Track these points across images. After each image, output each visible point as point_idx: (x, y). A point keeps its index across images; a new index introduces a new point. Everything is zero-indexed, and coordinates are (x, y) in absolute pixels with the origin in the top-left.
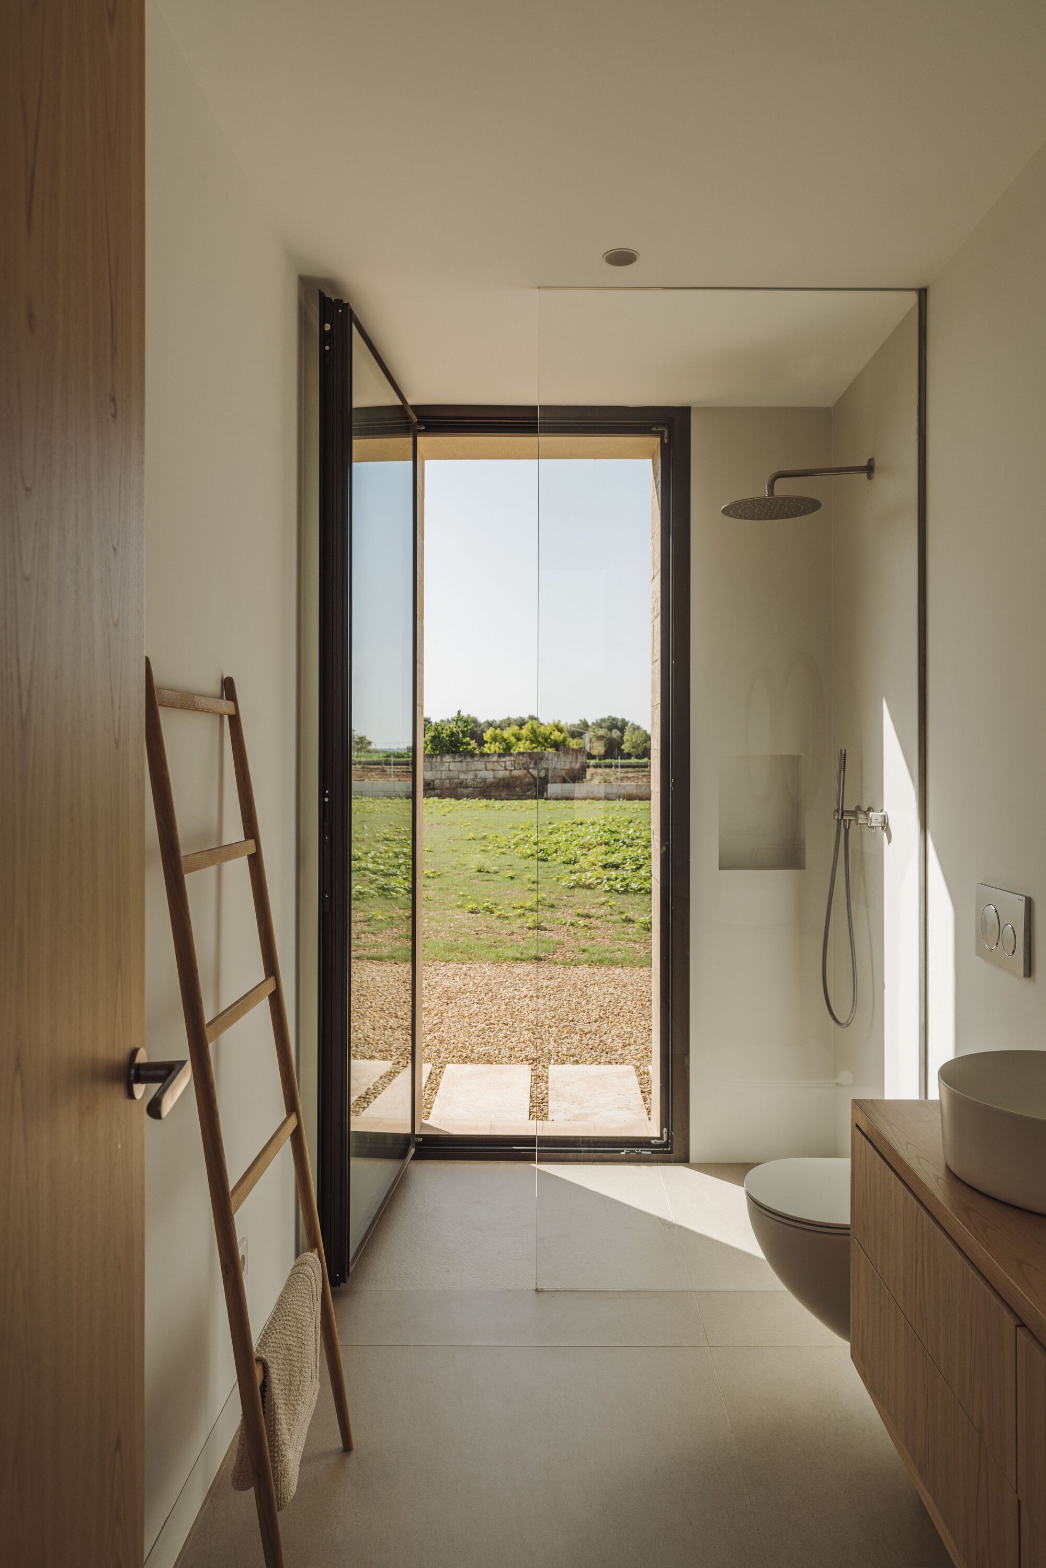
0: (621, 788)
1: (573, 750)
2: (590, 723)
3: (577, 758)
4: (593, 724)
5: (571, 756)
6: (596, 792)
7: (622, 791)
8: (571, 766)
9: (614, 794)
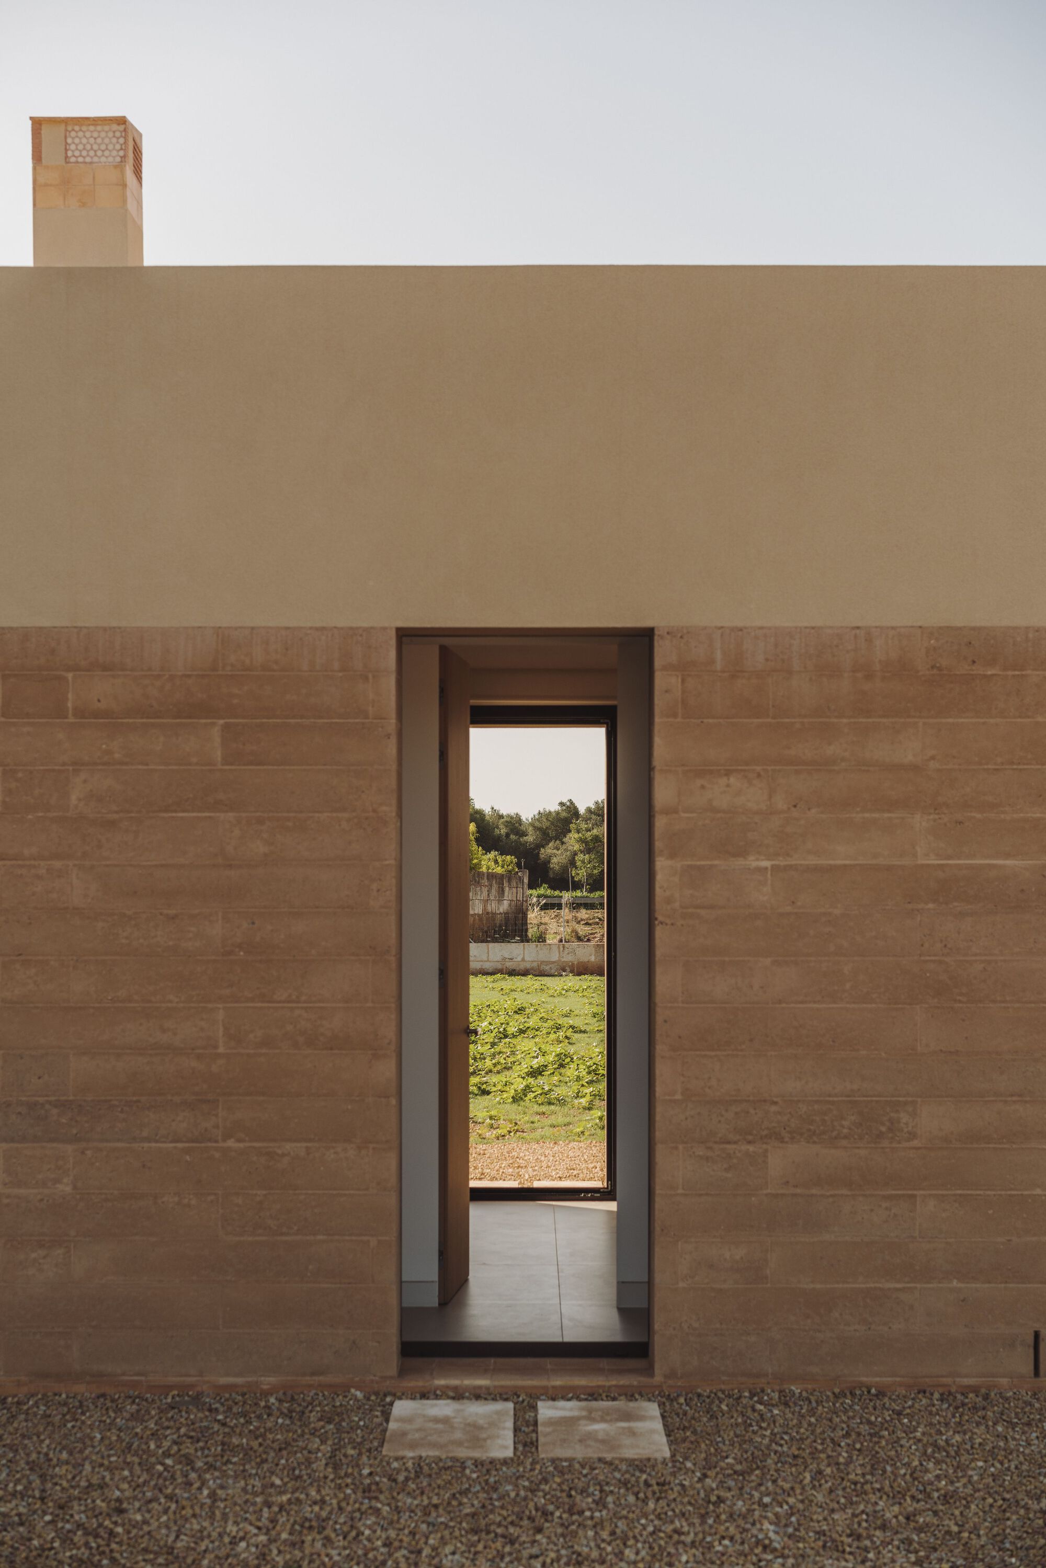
0: (566, 951)
1: (491, 876)
2: (582, 810)
3: (501, 892)
4: (589, 810)
5: (485, 890)
6: (519, 959)
7: (568, 958)
8: (485, 909)
9: (553, 962)
